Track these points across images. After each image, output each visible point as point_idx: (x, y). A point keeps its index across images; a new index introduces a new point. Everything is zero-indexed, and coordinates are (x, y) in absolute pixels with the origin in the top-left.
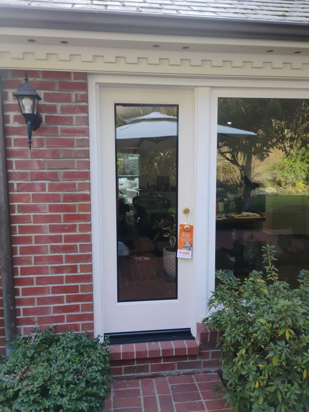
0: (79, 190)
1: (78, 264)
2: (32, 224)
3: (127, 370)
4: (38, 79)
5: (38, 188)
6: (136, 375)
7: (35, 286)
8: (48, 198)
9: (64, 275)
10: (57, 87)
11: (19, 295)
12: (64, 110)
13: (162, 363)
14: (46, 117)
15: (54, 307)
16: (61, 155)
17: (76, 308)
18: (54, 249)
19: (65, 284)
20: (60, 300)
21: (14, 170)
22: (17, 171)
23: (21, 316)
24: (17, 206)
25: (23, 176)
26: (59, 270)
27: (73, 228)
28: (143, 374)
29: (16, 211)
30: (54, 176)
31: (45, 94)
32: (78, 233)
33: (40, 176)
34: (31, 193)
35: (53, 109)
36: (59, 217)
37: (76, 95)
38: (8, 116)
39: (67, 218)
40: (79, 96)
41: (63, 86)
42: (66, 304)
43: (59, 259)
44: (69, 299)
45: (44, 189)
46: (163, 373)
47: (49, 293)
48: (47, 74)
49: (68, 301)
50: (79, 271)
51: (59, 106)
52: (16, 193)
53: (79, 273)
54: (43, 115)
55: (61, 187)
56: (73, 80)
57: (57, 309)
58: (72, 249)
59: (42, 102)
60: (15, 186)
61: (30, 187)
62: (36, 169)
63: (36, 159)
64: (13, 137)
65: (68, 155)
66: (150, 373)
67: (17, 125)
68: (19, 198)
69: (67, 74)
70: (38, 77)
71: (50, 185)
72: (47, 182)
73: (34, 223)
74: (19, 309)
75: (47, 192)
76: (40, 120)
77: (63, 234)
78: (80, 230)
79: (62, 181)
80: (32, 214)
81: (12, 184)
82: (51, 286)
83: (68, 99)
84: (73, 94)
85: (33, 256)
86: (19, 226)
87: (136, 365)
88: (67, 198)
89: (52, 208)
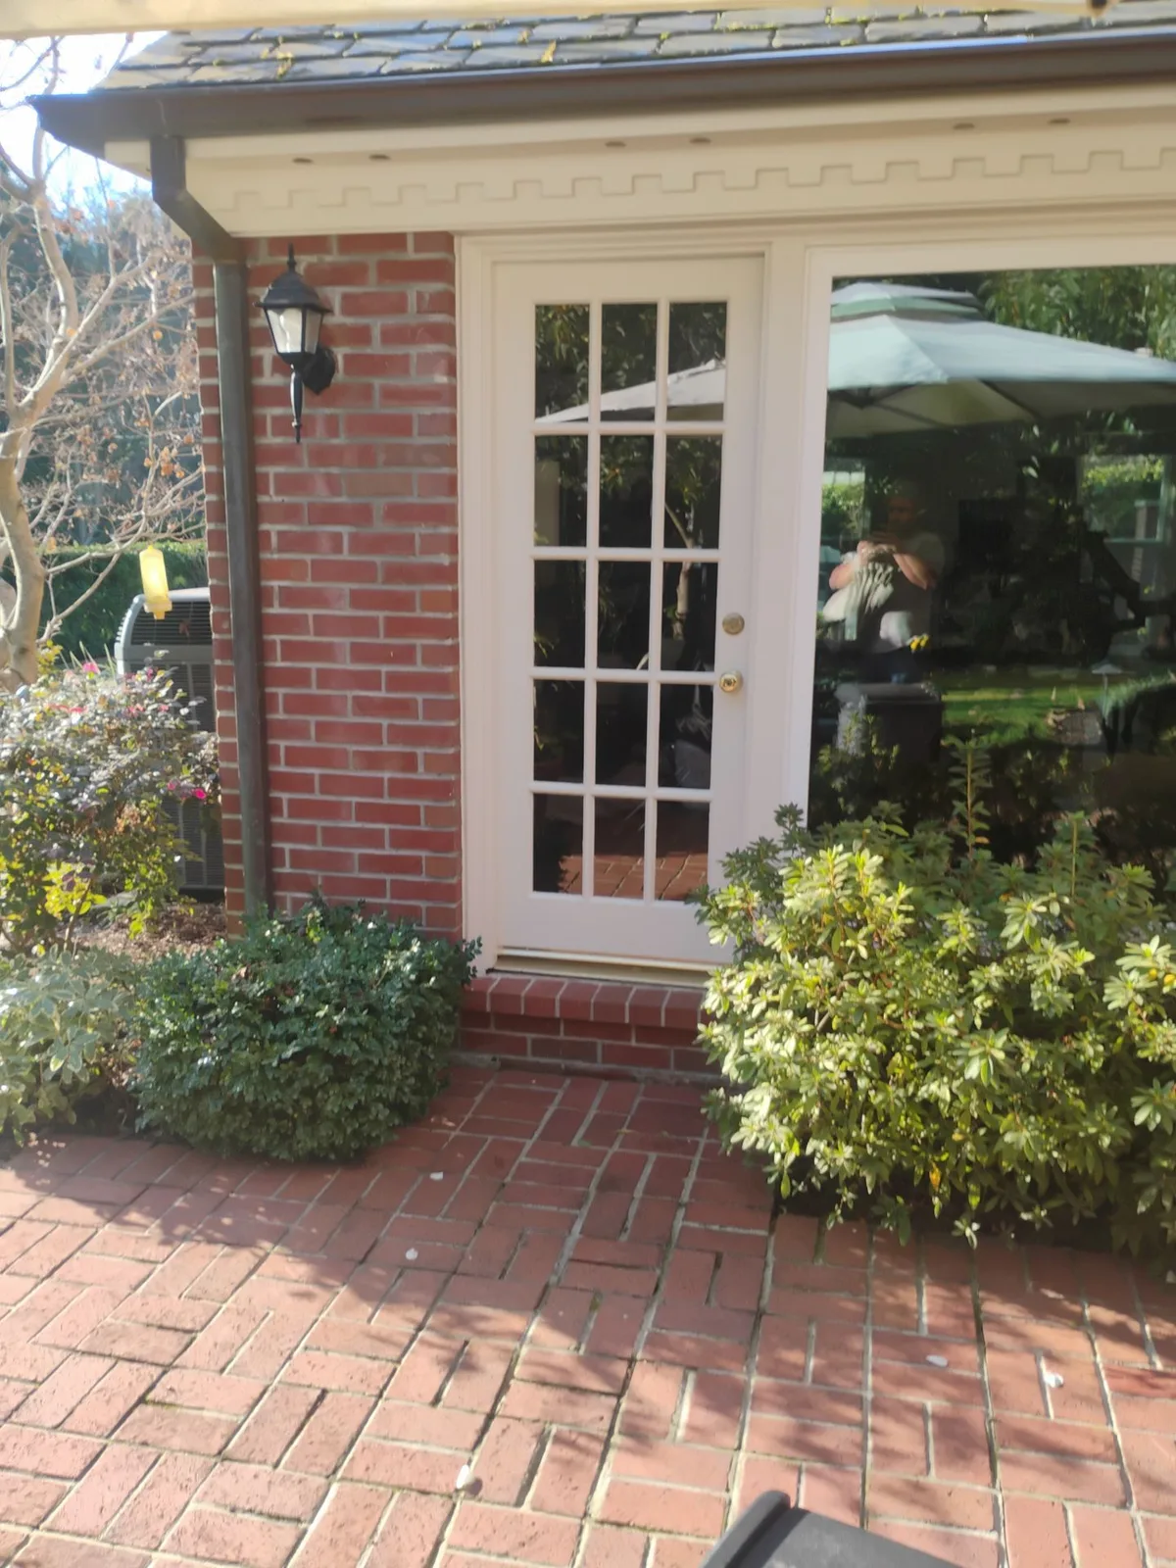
0: (423, 552)
1: (420, 751)
2: (311, 638)
3: (540, 1048)
4: (328, 258)
5: (325, 544)
6: (563, 1063)
7: (317, 796)
8: (348, 572)
9: (386, 775)
10: (372, 274)
11: (281, 814)
12: (390, 336)
13: (633, 1043)
14: (346, 357)
15: (362, 857)
16: (381, 457)
17: (413, 866)
18: (363, 706)
19: (386, 800)
20: (374, 839)
21: (270, 497)
22: (277, 499)
23: (287, 869)
24: (276, 590)
25: (290, 513)
26: (373, 761)
27: (406, 655)
28: (580, 1064)
29: (276, 602)
30: (362, 514)
31: (345, 297)
32: (419, 668)
33: (329, 514)
34: (308, 558)
35: (361, 335)
36: (374, 621)
37: (420, 296)
38: (260, 359)
39: (395, 627)
40: (427, 297)
41: (390, 271)
42: (388, 851)
43: (372, 733)
44: (398, 840)
45: (338, 549)
46: (633, 1070)
47: (349, 818)
48: (349, 242)
49: (394, 845)
50: (421, 768)
51: (377, 325)
52: (276, 556)
53: (421, 774)
54: (340, 353)
55: (379, 544)
56: (411, 255)
57: (368, 862)
58: (404, 708)
59: (337, 318)
60: (274, 540)
61: (305, 542)
62: (322, 496)
63: (322, 470)
64: (272, 412)
65: (397, 457)
66: (599, 1066)
67: (277, 380)
68: (282, 570)
69: (396, 240)
70: (328, 251)
71: (353, 537)
72: (345, 530)
73: (317, 634)
74: (282, 850)
75: (346, 556)
76: (332, 368)
77: (384, 669)
78: (425, 662)
79: (381, 527)
80: (310, 612)
81: (268, 534)
82: (355, 799)
83: (400, 306)
84: (413, 291)
85: (313, 719)
86: (283, 642)
87: (562, 1036)
88: (395, 573)
89: (358, 599)
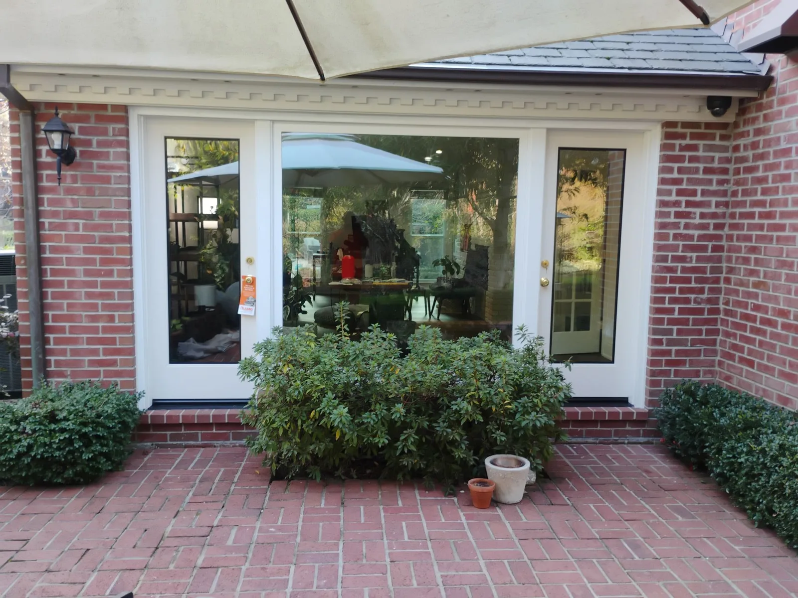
0: (117, 231)
1: (116, 314)
2: (64, 267)
3: (173, 438)
4: (72, 112)
5: (71, 228)
6: (184, 443)
7: (68, 335)
8: (82, 239)
9: (100, 325)
10: (93, 120)
11: (50, 344)
12: (99, 144)
13: (214, 431)
14: (81, 151)
15: (89, 361)
16: (97, 193)
17: (114, 363)
18: (89, 295)
19: (101, 335)
20: (95, 352)
21: (45, 208)
22: (49, 208)
23: (53, 368)
24: (48, 247)
25: (55, 214)
26: (94, 319)
27: (110, 273)
28: (192, 443)
29: (48, 252)
30: (89, 216)
31: (80, 128)
32: (115, 278)
33: (73, 215)
34: (63, 233)
35: (89, 143)
36: (95, 259)
37: (114, 129)
38: (40, 150)
39: (104, 262)
40: (117, 129)
41: (99, 118)
42: (102, 357)
43: (94, 307)
44: (106, 352)
45: (77, 229)
46: (215, 443)
47: (83, 344)
48: (81, 106)
49: (104, 354)
50: (117, 321)
51: (95, 139)
52: (47, 232)
53: (117, 323)
54: (78, 150)
55: (96, 228)
56: (109, 113)
57: (92, 363)
58: (109, 296)
59: (76, 136)
60: (47, 225)
61: (62, 227)
62: (69, 207)
63: (70, 197)
64: (45, 173)
65: (104, 192)
66: (200, 442)
67: (49, 159)
68: (50, 238)
69: (104, 107)
70: (73, 109)
71: (84, 225)
72: (81, 222)
73: (67, 265)
74: (50, 360)
75: (81, 232)
76: (75, 155)
77: (99, 279)
78: (118, 276)
79: (97, 221)
80: (64, 256)
81: (43, 223)
82: (85, 336)
83: (105, 132)
84: (111, 127)
85: (65, 302)
86: (50, 269)
87: (183, 431)
88: (104, 240)
89: (86, 250)
